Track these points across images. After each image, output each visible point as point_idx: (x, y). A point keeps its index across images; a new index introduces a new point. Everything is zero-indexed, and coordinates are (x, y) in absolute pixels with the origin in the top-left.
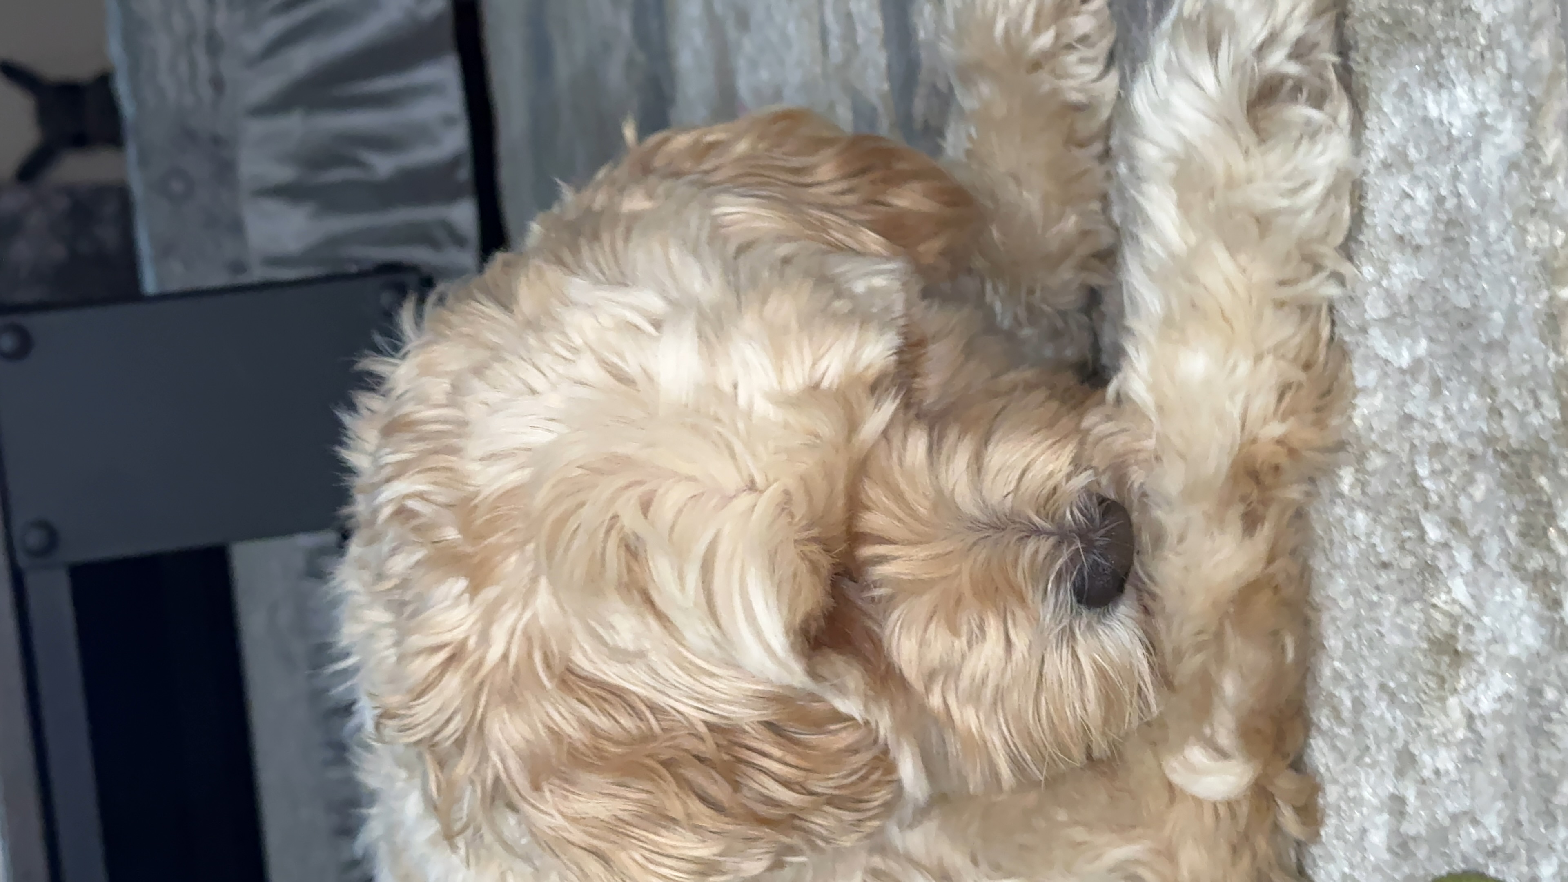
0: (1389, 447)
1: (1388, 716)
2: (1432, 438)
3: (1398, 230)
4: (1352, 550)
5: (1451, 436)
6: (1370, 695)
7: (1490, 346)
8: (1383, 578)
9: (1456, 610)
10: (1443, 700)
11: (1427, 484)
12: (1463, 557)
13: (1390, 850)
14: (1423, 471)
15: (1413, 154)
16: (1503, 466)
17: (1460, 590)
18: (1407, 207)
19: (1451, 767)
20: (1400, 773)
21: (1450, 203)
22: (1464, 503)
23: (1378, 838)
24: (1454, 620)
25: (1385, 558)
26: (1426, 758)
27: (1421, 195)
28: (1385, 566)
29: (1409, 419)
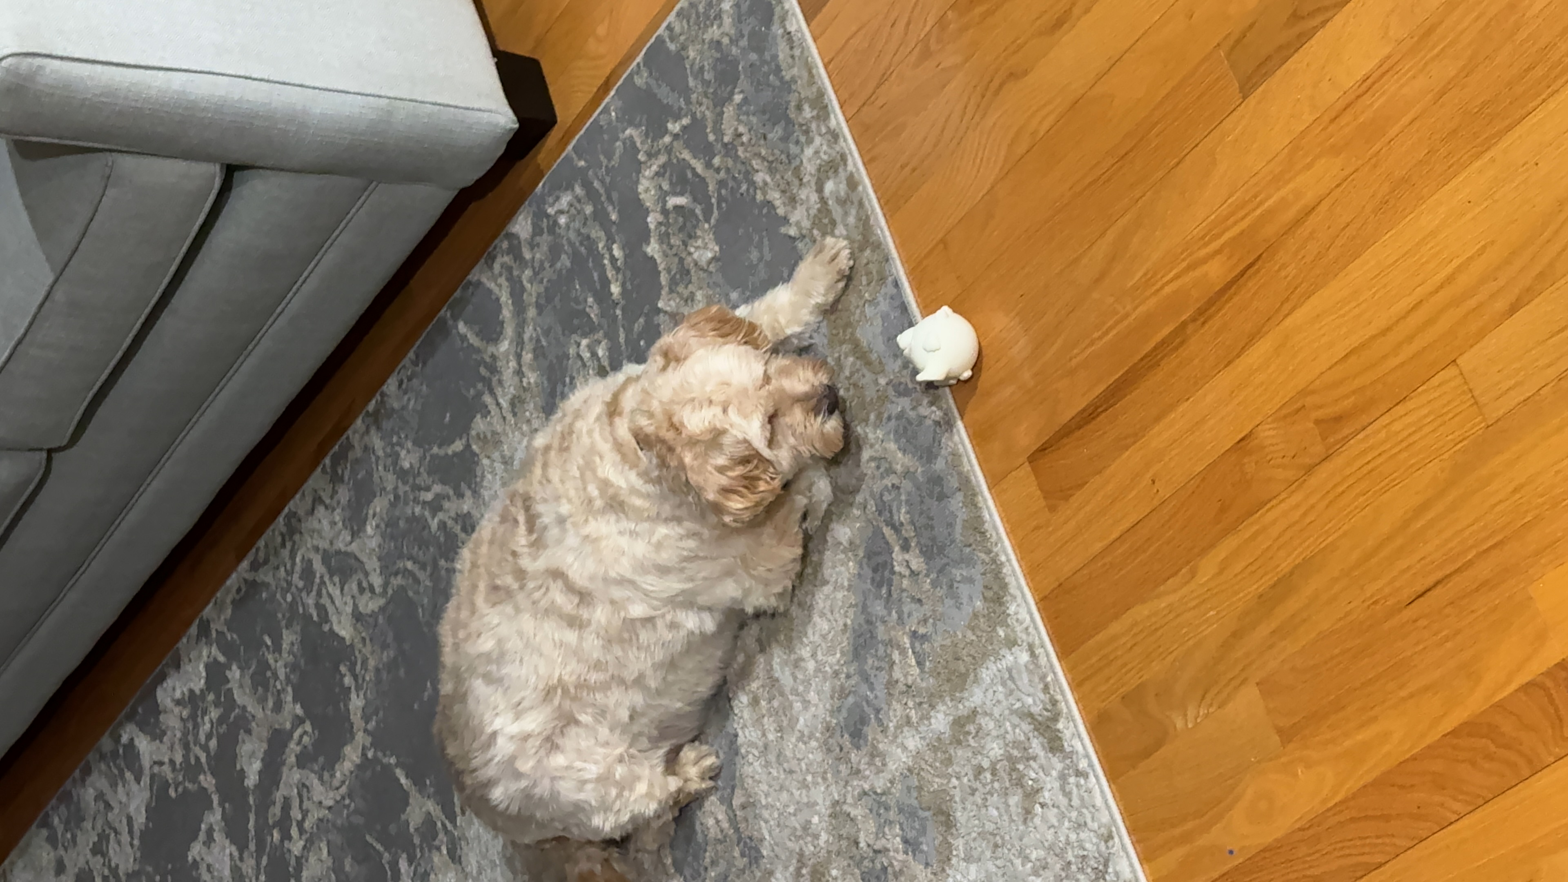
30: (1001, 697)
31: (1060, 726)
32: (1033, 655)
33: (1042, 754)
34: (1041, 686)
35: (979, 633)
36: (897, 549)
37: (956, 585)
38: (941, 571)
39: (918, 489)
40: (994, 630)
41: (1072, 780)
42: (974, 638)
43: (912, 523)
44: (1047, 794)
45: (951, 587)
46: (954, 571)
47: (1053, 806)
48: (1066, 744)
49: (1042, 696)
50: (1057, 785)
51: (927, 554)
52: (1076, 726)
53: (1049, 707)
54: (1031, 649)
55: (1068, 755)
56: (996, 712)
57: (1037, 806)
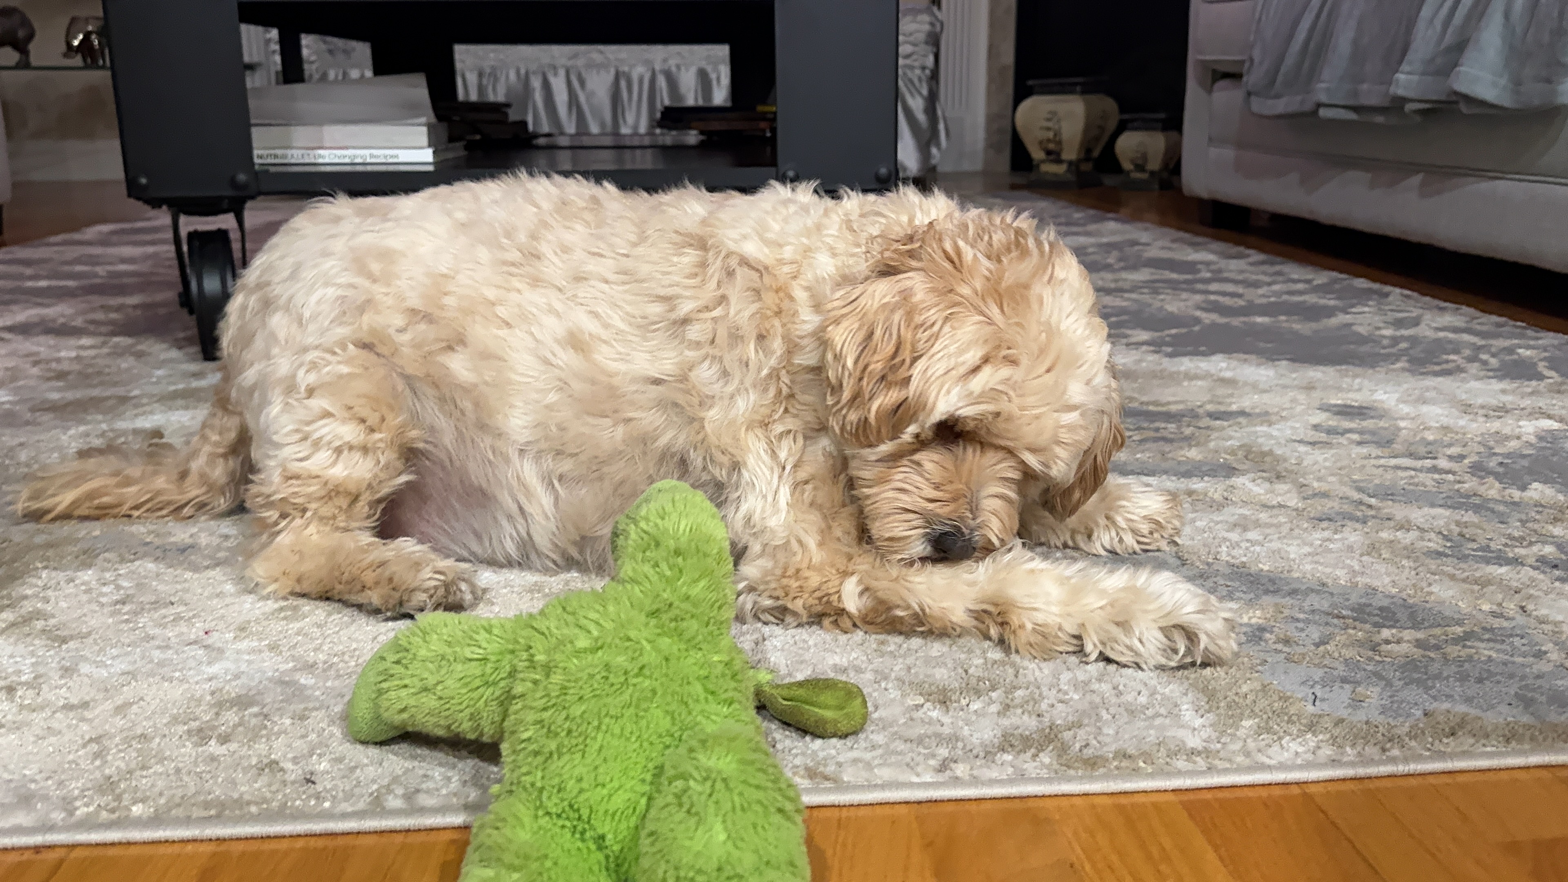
0: (1020, 676)
1: (896, 668)
2: (1036, 696)
3: (1121, 687)
4: (963, 656)
5: (1044, 706)
6: (901, 660)
7: (1100, 729)
8: (960, 671)
9: (964, 702)
10: (921, 694)
11: (1016, 694)
12: (994, 708)
13: (835, 665)
14: (1019, 693)
15: (1159, 697)
16: (1047, 731)
17: (976, 706)
18: (1135, 694)
19: (892, 696)
20: (876, 672)
21: (1149, 713)
22: (1019, 711)
23: (837, 659)
24: (959, 701)
25: (971, 671)
26: (890, 685)
27: (1143, 699)
28: (966, 671)
29: (1039, 688)
30: (1129, 697)
31: (1045, 758)
32: (1193, 752)
33: (1005, 722)
34: (1131, 751)
35: (1250, 697)
36: (1420, 635)
37: (1347, 686)
38: (1377, 674)
39: (1538, 677)
40: (1253, 715)
41: (943, 752)
42: (1245, 689)
43: (1470, 658)
44: (935, 714)
45: (1344, 680)
46: (1378, 689)
47: (912, 719)
48: (1008, 757)
49: (1113, 748)
50: (946, 730)
51: (1409, 665)
52: (1039, 780)
53: (1088, 752)
54: (1207, 753)
55: (989, 754)
56: (1105, 687)
57: (921, 700)
